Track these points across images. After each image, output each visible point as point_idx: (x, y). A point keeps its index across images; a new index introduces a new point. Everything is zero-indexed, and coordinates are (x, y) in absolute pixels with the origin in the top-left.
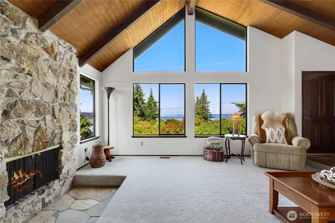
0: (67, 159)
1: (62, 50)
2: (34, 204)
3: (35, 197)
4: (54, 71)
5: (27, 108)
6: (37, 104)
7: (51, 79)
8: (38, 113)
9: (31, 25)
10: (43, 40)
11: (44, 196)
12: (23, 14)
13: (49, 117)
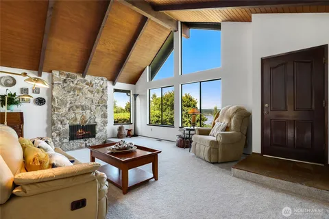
0: (100, 131)
1: (97, 81)
2: (82, 143)
3: (82, 141)
4: (92, 92)
5: (77, 107)
6: (82, 106)
7: (89, 95)
8: (83, 109)
9: (79, 77)
10: (85, 81)
11: (87, 142)
12: (76, 75)
13: (88, 111)
